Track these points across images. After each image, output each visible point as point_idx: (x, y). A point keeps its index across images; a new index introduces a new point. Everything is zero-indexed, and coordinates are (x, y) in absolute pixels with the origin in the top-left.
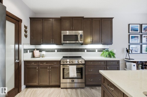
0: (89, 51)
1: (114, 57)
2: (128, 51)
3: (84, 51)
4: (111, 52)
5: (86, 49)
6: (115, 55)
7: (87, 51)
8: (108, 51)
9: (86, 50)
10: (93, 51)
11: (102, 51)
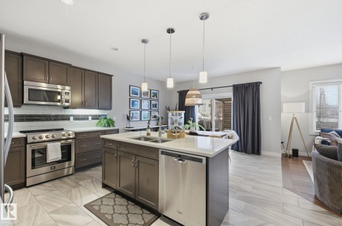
0: (77, 118)
1: (114, 126)
2: (128, 118)
3: (69, 119)
4: (110, 120)
5: (71, 115)
6: (115, 124)
7: (75, 119)
8: (106, 118)
9: (72, 118)
10: (85, 118)
11: (97, 119)
